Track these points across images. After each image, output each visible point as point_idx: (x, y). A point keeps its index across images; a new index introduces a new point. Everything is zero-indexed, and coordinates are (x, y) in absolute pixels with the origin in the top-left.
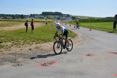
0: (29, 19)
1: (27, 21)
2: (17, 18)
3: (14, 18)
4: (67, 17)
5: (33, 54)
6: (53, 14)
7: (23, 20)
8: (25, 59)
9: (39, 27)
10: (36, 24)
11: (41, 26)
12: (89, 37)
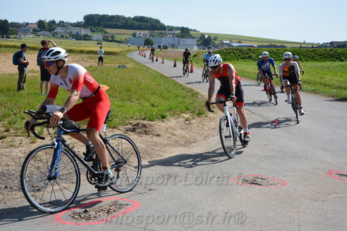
0: (33, 41)
1: (23, 46)
4: (182, 37)
6: (126, 22)
7: (8, 43)
8: (5, 192)
12: (258, 115)
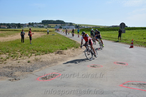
0: (27, 28)
2: (13, 28)
3: (10, 27)
4: (70, 26)
5: (32, 67)
6: (54, 22)
8: (23, 72)
9: (39, 37)
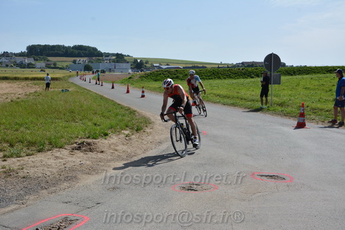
4: (118, 62)
6: (67, 51)
9: (18, 98)
10: (7, 88)
11: (26, 95)
